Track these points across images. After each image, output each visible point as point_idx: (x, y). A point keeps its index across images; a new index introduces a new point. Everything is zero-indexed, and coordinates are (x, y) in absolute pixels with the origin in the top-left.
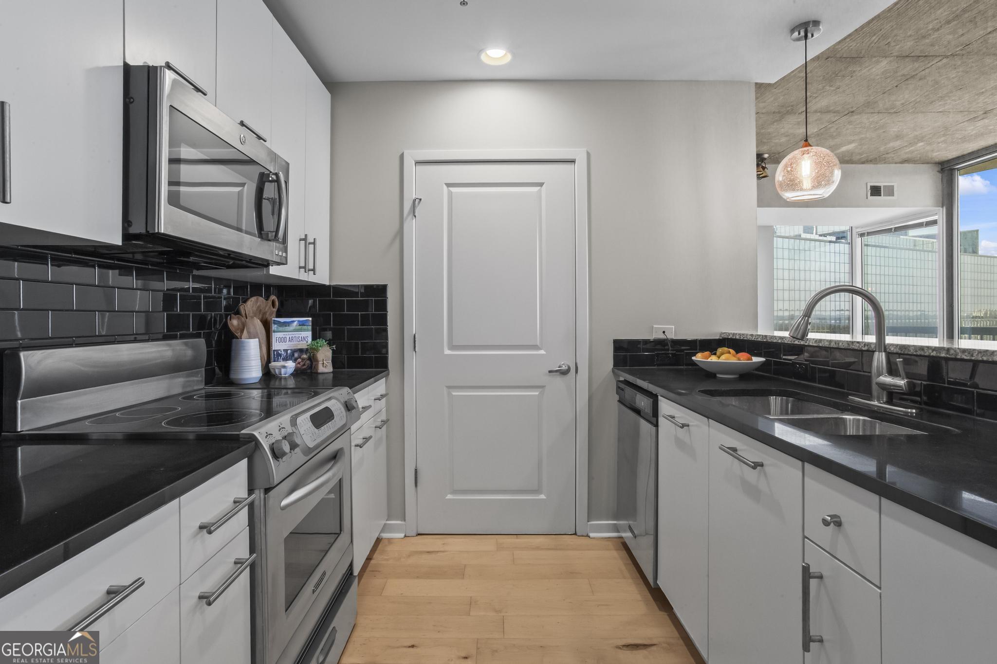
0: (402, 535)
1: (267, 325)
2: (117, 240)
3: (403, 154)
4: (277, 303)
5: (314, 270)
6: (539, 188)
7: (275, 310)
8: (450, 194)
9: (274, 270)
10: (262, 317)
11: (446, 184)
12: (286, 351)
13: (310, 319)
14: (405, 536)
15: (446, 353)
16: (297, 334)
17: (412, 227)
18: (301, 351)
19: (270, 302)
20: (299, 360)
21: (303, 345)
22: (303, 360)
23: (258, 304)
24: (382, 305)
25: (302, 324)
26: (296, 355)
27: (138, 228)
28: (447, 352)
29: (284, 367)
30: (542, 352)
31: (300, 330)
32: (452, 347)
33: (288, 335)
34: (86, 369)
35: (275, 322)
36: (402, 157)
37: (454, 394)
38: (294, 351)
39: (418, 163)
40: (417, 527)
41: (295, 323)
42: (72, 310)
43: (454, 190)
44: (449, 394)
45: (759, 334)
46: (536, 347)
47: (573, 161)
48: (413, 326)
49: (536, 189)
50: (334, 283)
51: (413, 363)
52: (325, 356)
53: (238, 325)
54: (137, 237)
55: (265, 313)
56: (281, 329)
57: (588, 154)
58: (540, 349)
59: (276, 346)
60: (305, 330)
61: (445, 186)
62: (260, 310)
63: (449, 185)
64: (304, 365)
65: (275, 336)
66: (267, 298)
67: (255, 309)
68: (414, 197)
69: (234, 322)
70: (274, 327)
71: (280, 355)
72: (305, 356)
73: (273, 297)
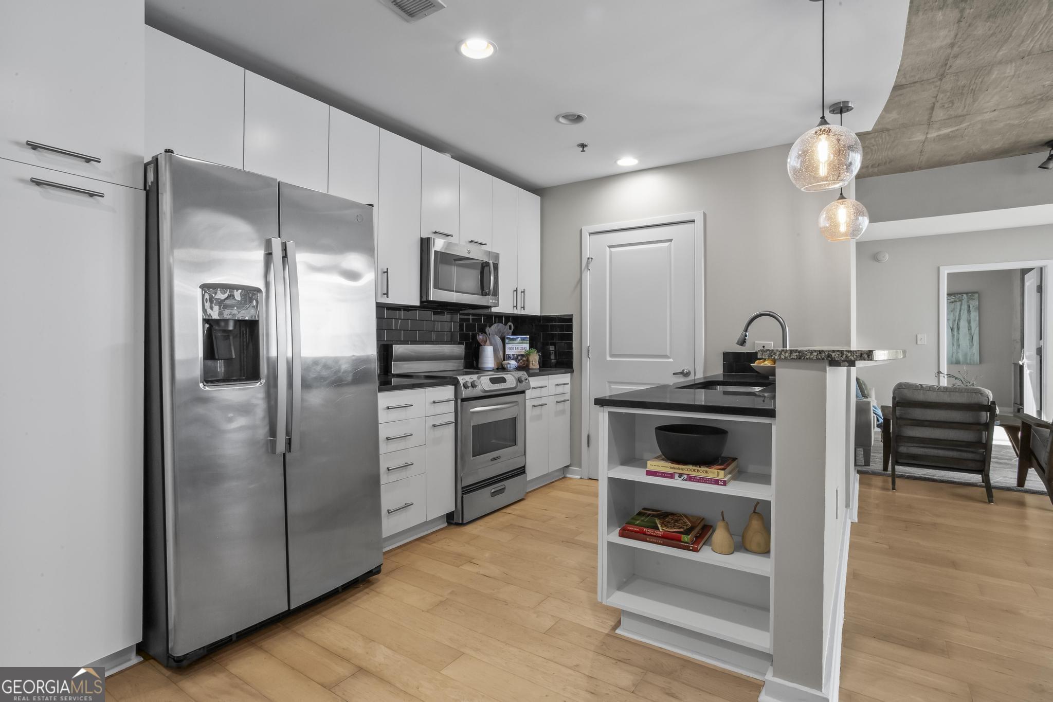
0: (579, 477)
1: (503, 339)
2: (418, 304)
3: (581, 229)
4: (513, 327)
5: (524, 307)
6: (669, 243)
7: (511, 331)
8: (611, 252)
9: (494, 310)
10: (502, 335)
11: (608, 246)
12: (513, 355)
13: (528, 336)
14: (581, 478)
15: (607, 359)
16: (520, 345)
17: (588, 276)
18: (522, 355)
19: (508, 327)
20: (521, 361)
21: (523, 352)
22: (523, 361)
23: (499, 327)
24: (570, 328)
25: (523, 339)
26: (519, 358)
27: (424, 299)
28: (609, 358)
29: (509, 363)
30: (671, 360)
31: (522, 343)
32: (612, 356)
33: (515, 346)
34: (413, 354)
35: (508, 338)
36: (581, 231)
37: (613, 387)
38: (518, 356)
39: (591, 234)
40: (589, 474)
41: (519, 339)
42: (393, 330)
43: (613, 250)
44: (610, 386)
45: (852, 349)
46: (666, 357)
47: (693, 221)
48: (588, 341)
49: (667, 244)
50: (543, 315)
51: (588, 365)
52: (535, 359)
53: (483, 338)
54: (425, 302)
55: (504, 333)
56: (510, 342)
57: (705, 215)
58: (670, 358)
59: (508, 352)
60: (525, 343)
61: (607, 247)
62: (500, 332)
63: (610, 247)
64: (524, 364)
65: (507, 346)
66: (506, 324)
67: (496, 330)
68: (588, 257)
69: (480, 337)
70: (507, 341)
71: (510, 357)
72: (525, 359)
73: (510, 324)
